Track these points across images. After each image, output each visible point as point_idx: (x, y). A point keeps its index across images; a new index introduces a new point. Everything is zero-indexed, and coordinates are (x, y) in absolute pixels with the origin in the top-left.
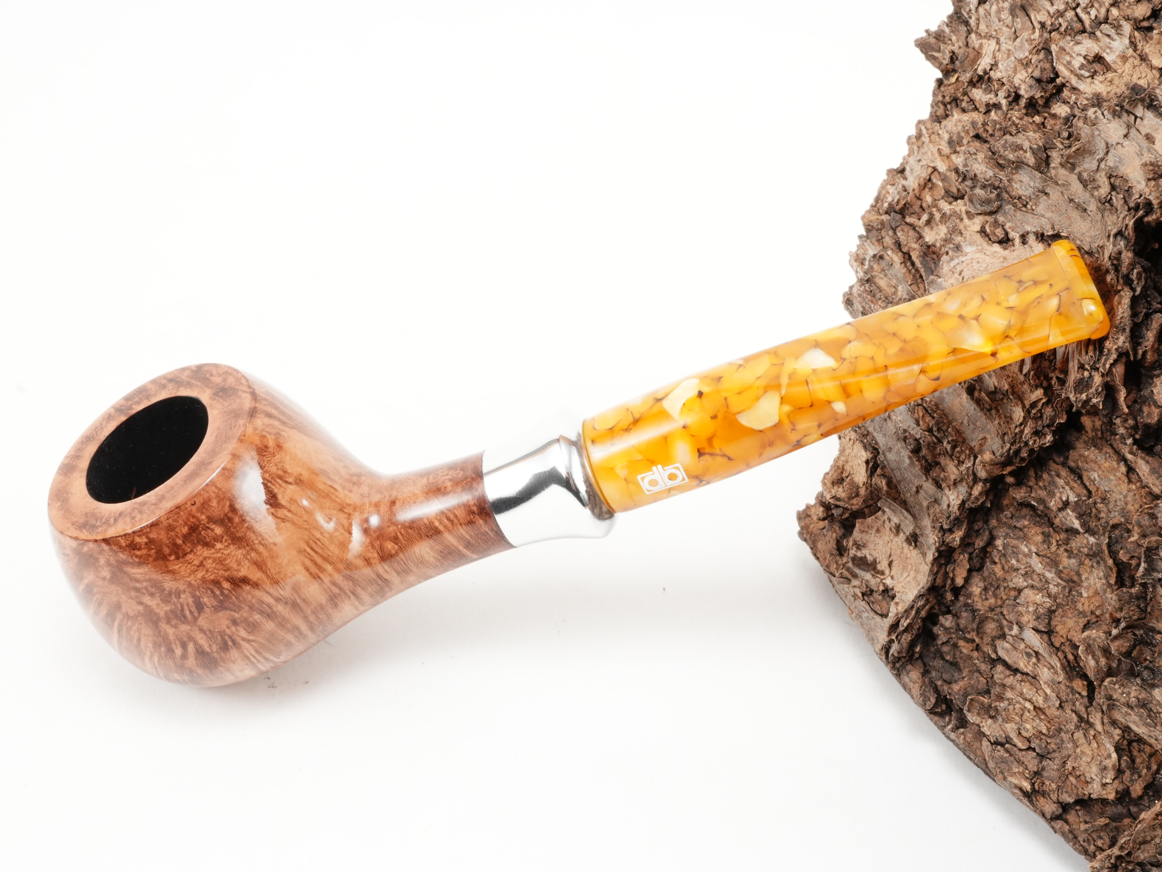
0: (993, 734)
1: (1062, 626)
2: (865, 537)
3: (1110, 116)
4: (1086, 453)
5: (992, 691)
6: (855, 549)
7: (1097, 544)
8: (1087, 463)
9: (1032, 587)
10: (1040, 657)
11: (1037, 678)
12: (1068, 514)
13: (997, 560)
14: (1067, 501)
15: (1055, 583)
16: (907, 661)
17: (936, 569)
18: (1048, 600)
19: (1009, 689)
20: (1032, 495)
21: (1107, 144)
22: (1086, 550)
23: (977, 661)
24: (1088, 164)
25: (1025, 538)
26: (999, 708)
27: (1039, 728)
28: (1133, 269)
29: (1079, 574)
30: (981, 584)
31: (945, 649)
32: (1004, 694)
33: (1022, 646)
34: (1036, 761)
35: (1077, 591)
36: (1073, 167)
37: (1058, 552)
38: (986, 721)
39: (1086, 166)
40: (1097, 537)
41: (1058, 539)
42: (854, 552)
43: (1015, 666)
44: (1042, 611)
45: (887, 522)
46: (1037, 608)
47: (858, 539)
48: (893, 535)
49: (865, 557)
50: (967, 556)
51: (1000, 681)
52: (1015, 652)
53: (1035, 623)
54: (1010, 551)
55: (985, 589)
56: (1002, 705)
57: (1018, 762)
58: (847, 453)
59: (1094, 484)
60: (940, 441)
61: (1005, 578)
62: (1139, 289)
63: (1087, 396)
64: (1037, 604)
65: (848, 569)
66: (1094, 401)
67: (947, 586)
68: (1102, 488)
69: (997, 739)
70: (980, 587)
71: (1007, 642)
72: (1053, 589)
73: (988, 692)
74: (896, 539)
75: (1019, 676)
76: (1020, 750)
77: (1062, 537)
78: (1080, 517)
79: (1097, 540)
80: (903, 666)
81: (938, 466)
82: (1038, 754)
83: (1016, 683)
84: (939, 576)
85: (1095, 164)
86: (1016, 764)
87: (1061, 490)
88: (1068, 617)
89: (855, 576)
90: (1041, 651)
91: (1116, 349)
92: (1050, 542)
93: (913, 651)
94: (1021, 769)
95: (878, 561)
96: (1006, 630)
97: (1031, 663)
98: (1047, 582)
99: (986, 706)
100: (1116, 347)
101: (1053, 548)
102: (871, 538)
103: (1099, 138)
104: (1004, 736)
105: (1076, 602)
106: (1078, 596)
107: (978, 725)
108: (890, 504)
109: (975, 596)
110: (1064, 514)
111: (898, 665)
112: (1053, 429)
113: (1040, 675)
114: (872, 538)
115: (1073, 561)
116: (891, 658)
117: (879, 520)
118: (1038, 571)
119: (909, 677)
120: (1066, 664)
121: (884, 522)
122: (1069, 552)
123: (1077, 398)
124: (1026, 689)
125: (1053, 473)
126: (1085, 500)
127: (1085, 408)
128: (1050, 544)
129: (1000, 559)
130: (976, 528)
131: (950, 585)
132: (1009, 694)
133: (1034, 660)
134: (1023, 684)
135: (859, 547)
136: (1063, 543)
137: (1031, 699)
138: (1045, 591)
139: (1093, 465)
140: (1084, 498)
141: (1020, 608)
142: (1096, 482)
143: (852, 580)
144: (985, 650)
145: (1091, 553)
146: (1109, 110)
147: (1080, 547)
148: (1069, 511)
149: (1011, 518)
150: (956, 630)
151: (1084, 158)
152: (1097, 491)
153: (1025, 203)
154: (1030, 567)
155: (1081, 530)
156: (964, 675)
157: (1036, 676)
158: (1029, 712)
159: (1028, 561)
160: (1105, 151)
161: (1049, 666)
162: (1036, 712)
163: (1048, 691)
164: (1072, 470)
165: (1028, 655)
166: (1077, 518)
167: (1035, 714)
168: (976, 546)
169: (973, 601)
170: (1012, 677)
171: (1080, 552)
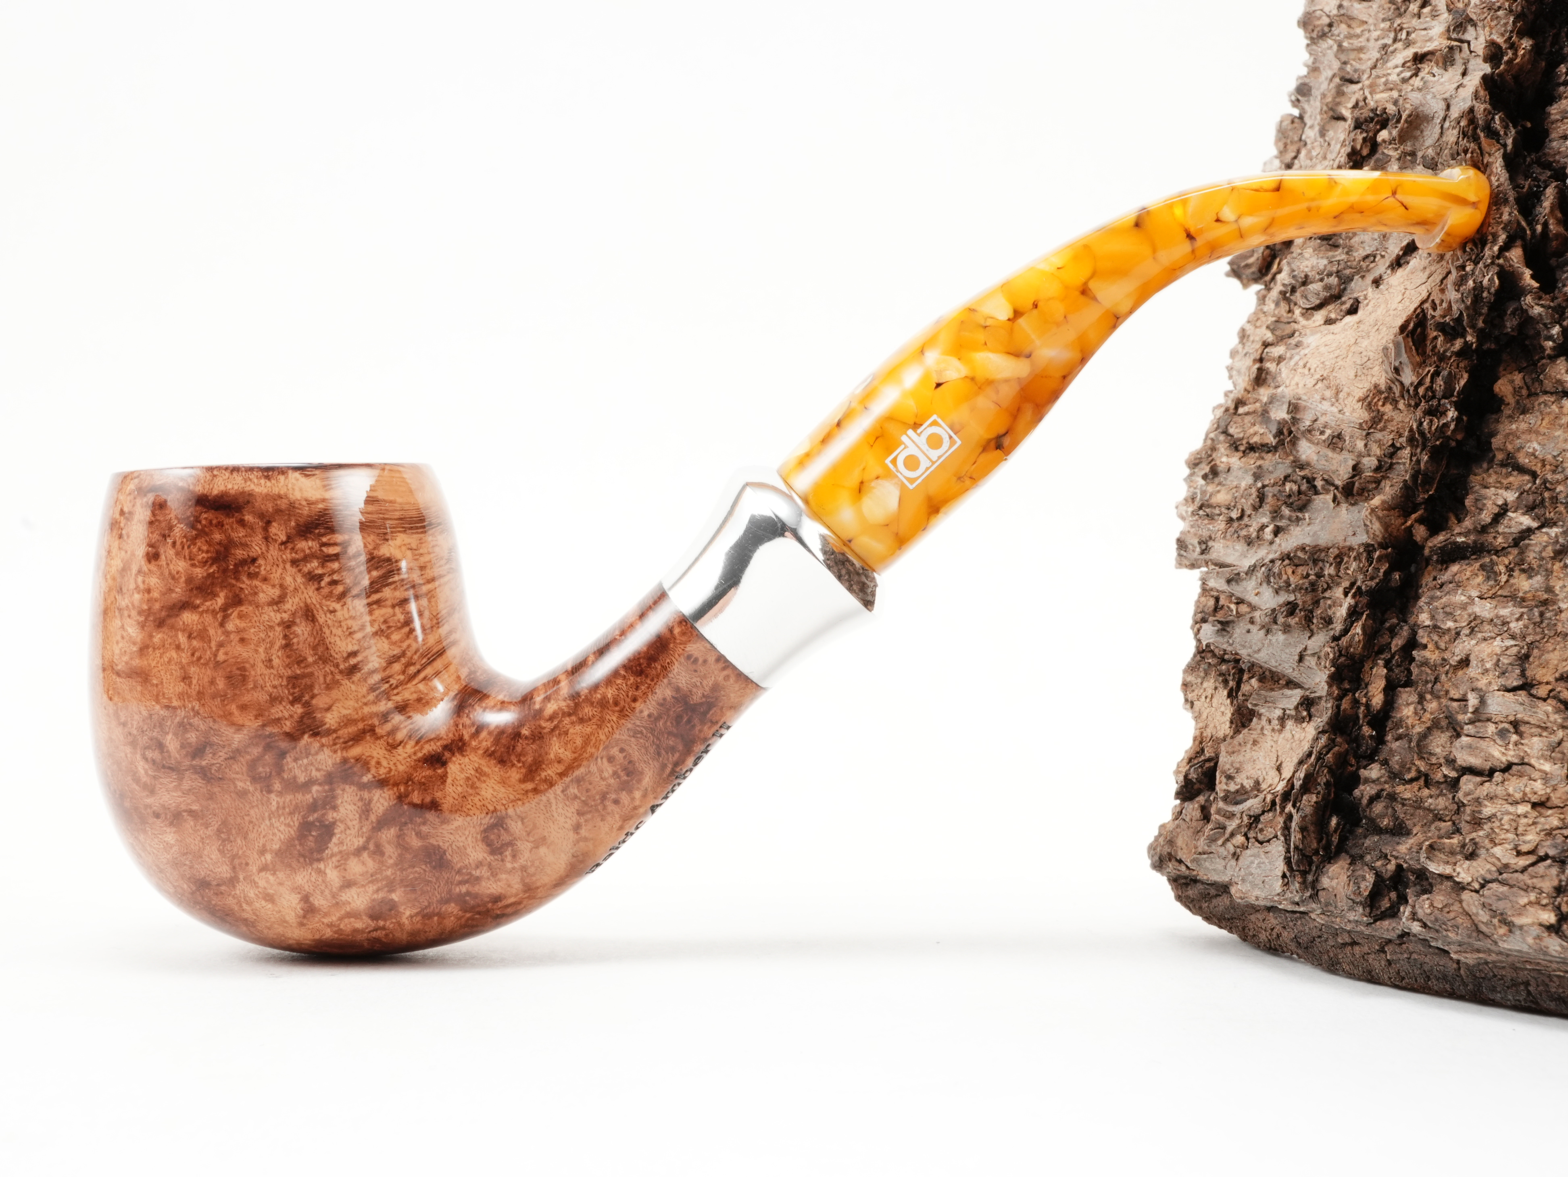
0: (1476, 875)
1: (1544, 671)
2: (1237, 758)
3: (1441, 71)
4: (1514, 427)
5: (1463, 825)
6: (1224, 780)
7: (1564, 533)
8: (1518, 438)
9: (1485, 639)
10: (1523, 728)
11: (1526, 760)
12: (1511, 519)
13: (1424, 641)
14: (1506, 504)
15: (1517, 616)
16: (1323, 862)
17: (1336, 692)
18: (1512, 642)
19: (1486, 803)
20: (1456, 532)
21: (1445, 100)
22: (1549, 552)
23: (1430, 800)
24: (1431, 135)
25: (1459, 585)
26: (1477, 840)
27: (1547, 827)
28: (1493, 119)
29: (1549, 590)
30: (1414, 698)
31: (1378, 808)
32: (1480, 812)
33: (1491, 728)
34: (1554, 871)
35: (1553, 610)
36: (1413, 154)
37: (1512, 581)
38: (1461, 866)
39: (1429, 142)
40: (1561, 523)
41: (1507, 562)
42: (1225, 787)
43: (1487, 766)
44: (1506, 661)
45: (1268, 727)
46: (1499, 660)
47: (1228, 766)
48: (1277, 734)
49: (1242, 786)
50: (1381, 662)
51: (1469, 798)
52: (1481, 742)
53: (1502, 681)
54: (1440, 616)
55: (1421, 699)
56: (1481, 833)
57: (1526, 891)
58: (1204, 716)
59: (1536, 457)
60: (1319, 575)
61: (1444, 659)
62: (1510, 141)
63: (1474, 281)
64: (1497, 655)
65: (1218, 812)
66: (1485, 282)
67: (1361, 716)
68: (1549, 457)
69: (1484, 880)
70: (1412, 703)
71: (1468, 736)
72: (1516, 627)
73: (1458, 831)
74: (1282, 736)
75: (1498, 776)
76: (1524, 870)
77: (1511, 558)
78: (1530, 509)
79: (1562, 526)
80: (1320, 871)
81: (1322, 601)
82: (1554, 859)
83: (1494, 787)
84: (1344, 701)
85: (1438, 127)
86: (1522, 893)
87: (1493, 497)
88: (1548, 652)
89: (1231, 816)
90: (1519, 716)
91: (1503, 229)
92: (1496, 572)
93: (1327, 834)
94: (1533, 896)
95: (1261, 780)
96: (1460, 717)
97: (1511, 746)
98: (1505, 623)
99: (1458, 849)
100: (1502, 226)
101: (1504, 578)
102: (1248, 754)
103: (1434, 100)
104: (1494, 869)
105: (1555, 625)
106: (1556, 615)
107: (1449, 878)
108: (1265, 697)
109: (1408, 717)
110: (1505, 522)
111: (1310, 878)
112: (1454, 399)
113: (1529, 751)
114: (1248, 756)
115: (1538, 580)
116: (1295, 858)
117: (1255, 729)
118: (1488, 616)
119: (1329, 877)
120: (1562, 707)
121: (1262, 729)
122: (1529, 572)
123: (1462, 294)
124: (1514, 786)
125: (1477, 487)
126: (1530, 488)
127: (1481, 314)
128: (1497, 574)
129: (1429, 636)
130: (1387, 625)
131: (1365, 716)
132: (1488, 810)
133: (1514, 738)
134: (1506, 783)
135: (1230, 778)
136: (1515, 564)
137: (1525, 794)
138: (1506, 635)
139: (1528, 437)
140: (1529, 485)
141: (1472, 675)
142: (1537, 453)
143: (1227, 823)
144: (1439, 777)
145: (1558, 547)
146: (1437, 65)
147: (1541, 552)
148: (1510, 514)
149: (1435, 579)
150: (1389, 777)
151: (1422, 132)
152: (1544, 466)
153: (1372, 258)
154: (1475, 619)
155: (1535, 525)
156: (1415, 832)
157: (1523, 758)
158: (1526, 817)
159: (1470, 611)
160: (1445, 107)
161: (1539, 730)
162: (1539, 812)
163: (1547, 767)
164: (1503, 465)
165: (1502, 733)
166: (1524, 514)
167: (1535, 814)
168: (1394, 649)
169: (1407, 727)
170: (1487, 784)
171: (1542, 559)
